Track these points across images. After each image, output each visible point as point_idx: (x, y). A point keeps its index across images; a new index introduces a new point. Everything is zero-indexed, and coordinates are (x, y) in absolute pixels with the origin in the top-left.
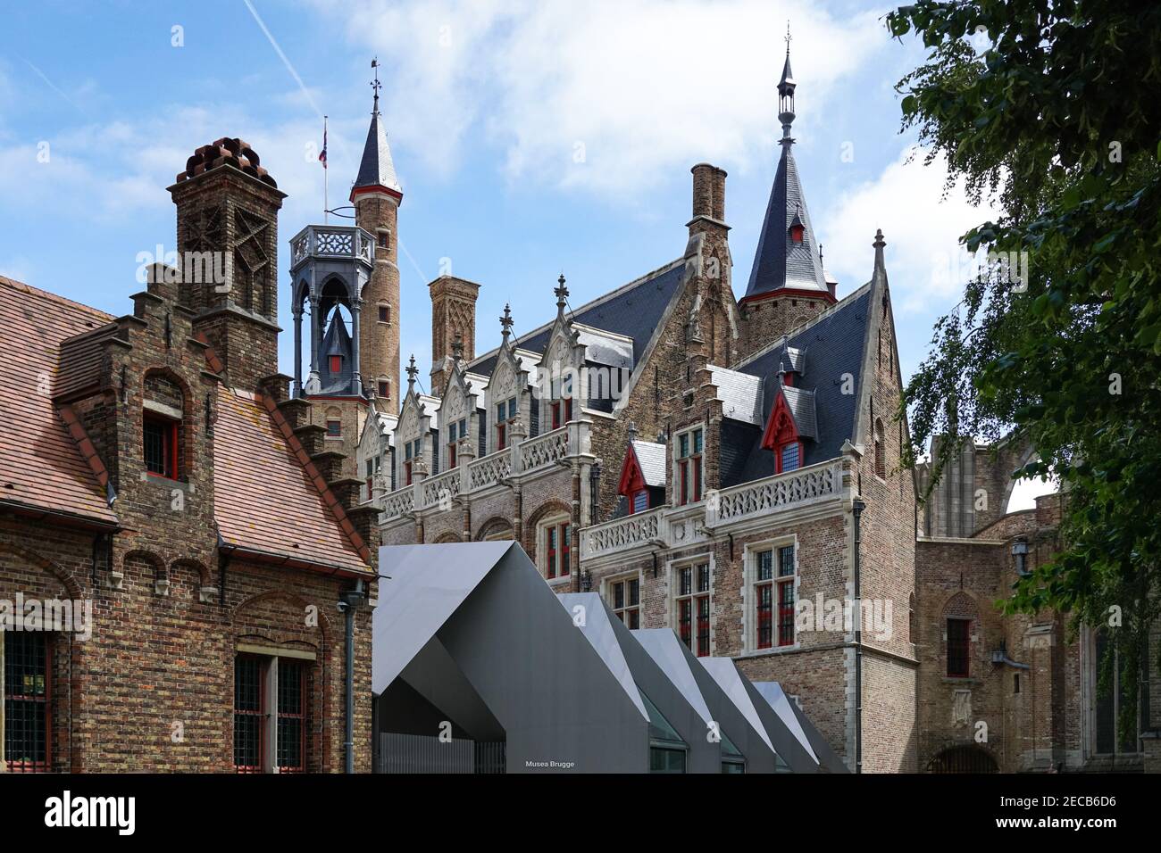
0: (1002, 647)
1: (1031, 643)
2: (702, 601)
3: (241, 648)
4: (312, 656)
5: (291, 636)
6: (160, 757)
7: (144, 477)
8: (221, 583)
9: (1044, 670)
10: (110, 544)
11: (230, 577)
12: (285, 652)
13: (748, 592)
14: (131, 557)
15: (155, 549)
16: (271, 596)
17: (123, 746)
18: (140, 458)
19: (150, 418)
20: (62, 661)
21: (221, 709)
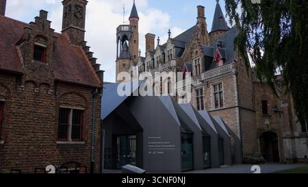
0: (276, 107)
1: (282, 105)
2: (202, 97)
3: (61, 106)
4: (83, 109)
5: (77, 103)
6: (33, 136)
7: (33, 61)
8: (55, 89)
9: (286, 112)
10: (21, 78)
11: (58, 88)
12: (74, 108)
13: (212, 95)
14: (27, 82)
15: (35, 80)
16: (71, 93)
17: (22, 133)
18: (32, 57)
19: (36, 47)
20: (4, 110)
21: (53, 123)
